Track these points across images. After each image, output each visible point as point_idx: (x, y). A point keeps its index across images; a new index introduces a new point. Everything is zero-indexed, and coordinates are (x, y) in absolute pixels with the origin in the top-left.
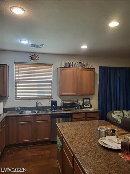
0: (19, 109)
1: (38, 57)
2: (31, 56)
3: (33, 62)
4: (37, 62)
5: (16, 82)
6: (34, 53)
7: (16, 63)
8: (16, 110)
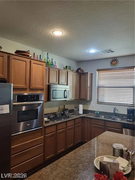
0: (98, 113)
1: (118, 61)
2: (111, 61)
3: (113, 67)
4: (117, 67)
5: (98, 87)
6: (114, 58)
7: (98, 70)
8: (96, 113)
